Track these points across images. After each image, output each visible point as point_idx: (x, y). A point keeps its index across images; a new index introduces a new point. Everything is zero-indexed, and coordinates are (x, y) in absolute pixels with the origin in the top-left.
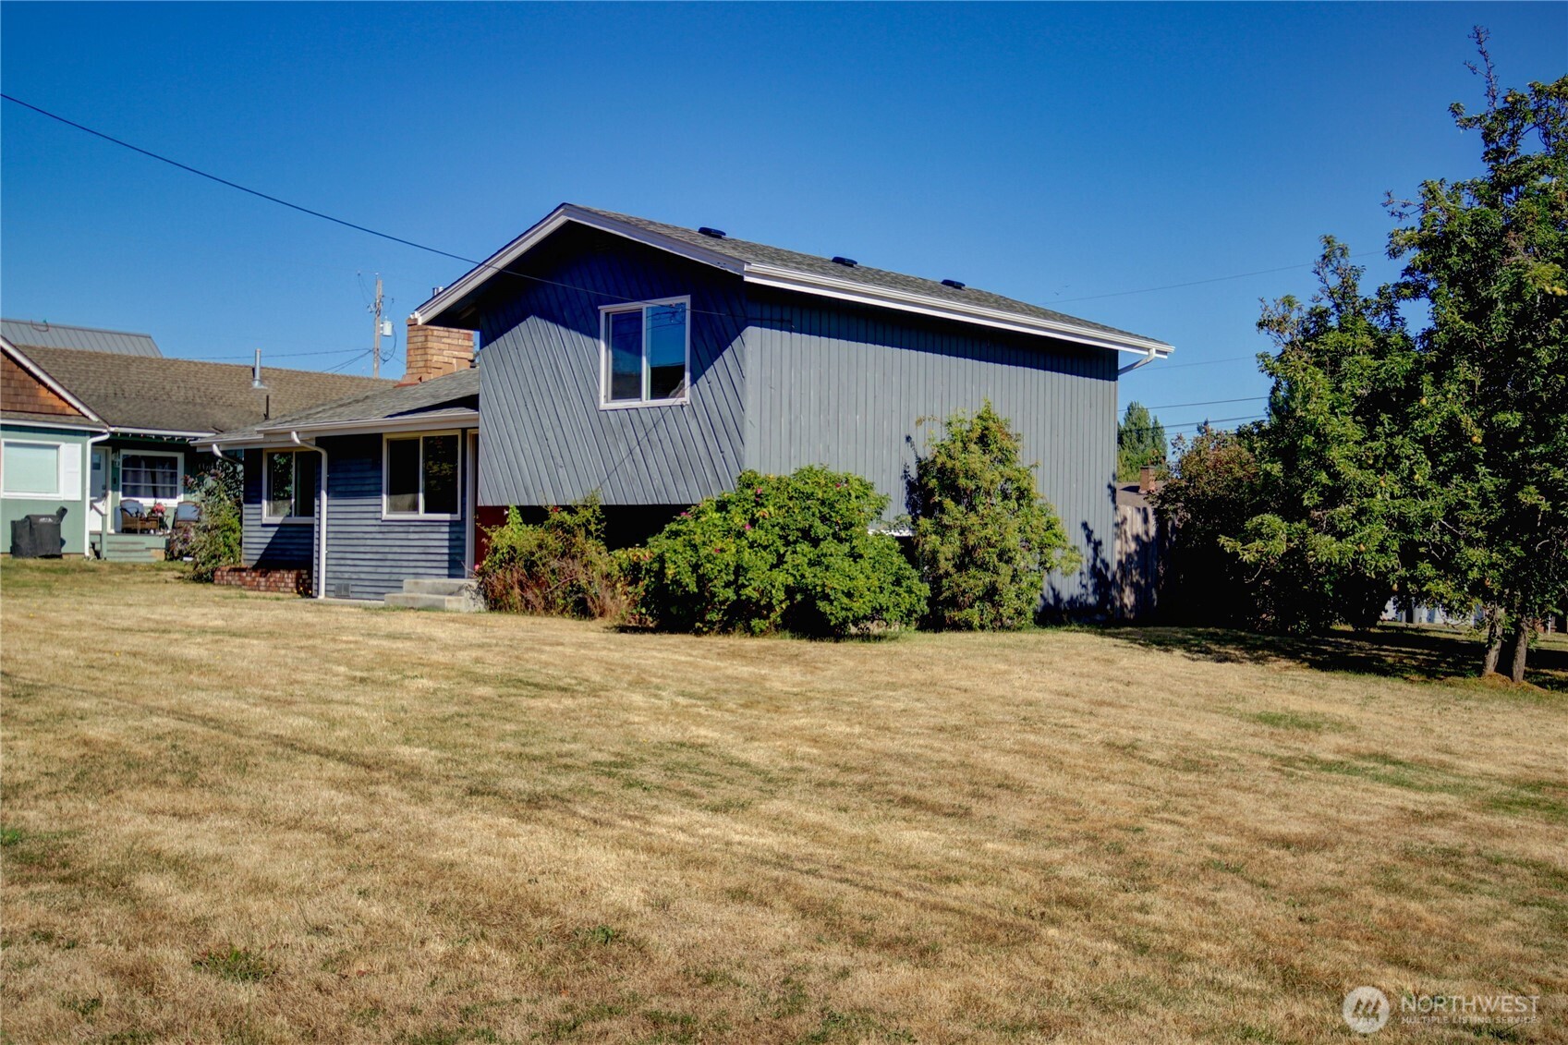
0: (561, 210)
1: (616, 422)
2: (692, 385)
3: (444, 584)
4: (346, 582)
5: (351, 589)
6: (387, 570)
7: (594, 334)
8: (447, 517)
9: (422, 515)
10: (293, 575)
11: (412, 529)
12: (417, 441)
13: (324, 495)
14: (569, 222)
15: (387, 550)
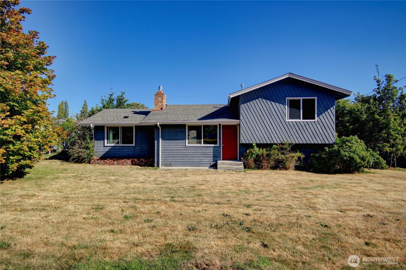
0: (288, 74)
1: (292, 125)
2: (317, 117)
3: (234, 163)
4: (170, 162)
5: (172, 164)
6: (188, 159)
7: (284, 104)
8: (213, 145)
9: (203, 145)
10: (130, 160)
11: (198, 148)
12: (201, 126)
13: (160, 139)
14: (289, 77)
15: (188, 154)
